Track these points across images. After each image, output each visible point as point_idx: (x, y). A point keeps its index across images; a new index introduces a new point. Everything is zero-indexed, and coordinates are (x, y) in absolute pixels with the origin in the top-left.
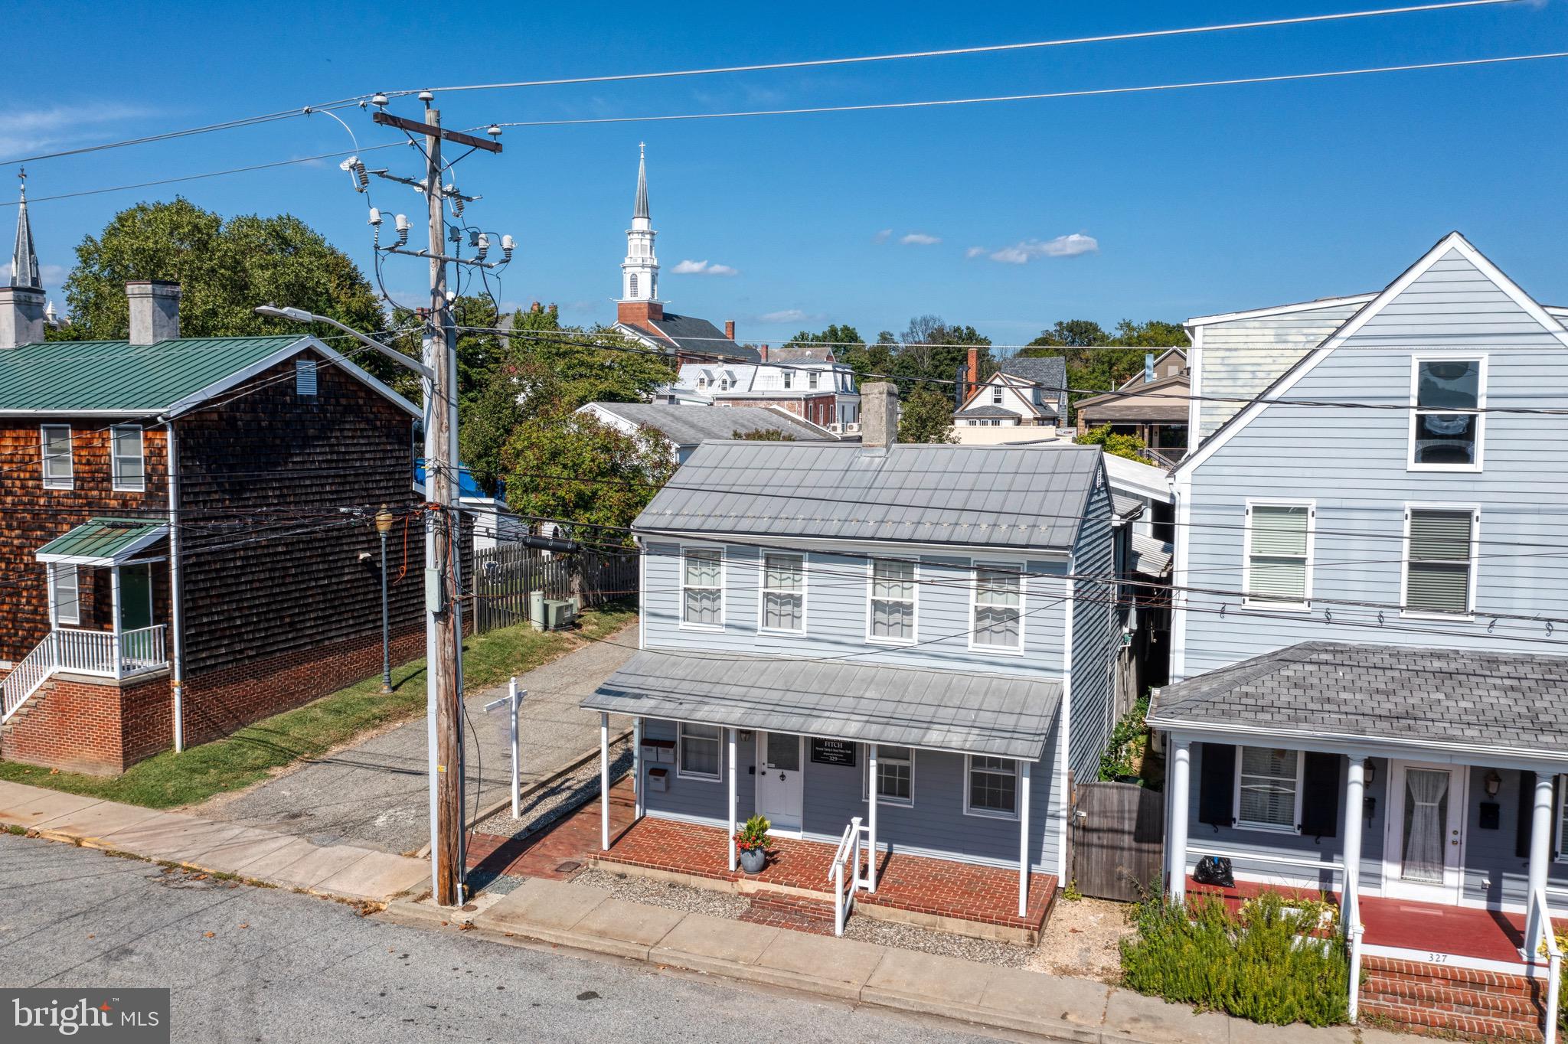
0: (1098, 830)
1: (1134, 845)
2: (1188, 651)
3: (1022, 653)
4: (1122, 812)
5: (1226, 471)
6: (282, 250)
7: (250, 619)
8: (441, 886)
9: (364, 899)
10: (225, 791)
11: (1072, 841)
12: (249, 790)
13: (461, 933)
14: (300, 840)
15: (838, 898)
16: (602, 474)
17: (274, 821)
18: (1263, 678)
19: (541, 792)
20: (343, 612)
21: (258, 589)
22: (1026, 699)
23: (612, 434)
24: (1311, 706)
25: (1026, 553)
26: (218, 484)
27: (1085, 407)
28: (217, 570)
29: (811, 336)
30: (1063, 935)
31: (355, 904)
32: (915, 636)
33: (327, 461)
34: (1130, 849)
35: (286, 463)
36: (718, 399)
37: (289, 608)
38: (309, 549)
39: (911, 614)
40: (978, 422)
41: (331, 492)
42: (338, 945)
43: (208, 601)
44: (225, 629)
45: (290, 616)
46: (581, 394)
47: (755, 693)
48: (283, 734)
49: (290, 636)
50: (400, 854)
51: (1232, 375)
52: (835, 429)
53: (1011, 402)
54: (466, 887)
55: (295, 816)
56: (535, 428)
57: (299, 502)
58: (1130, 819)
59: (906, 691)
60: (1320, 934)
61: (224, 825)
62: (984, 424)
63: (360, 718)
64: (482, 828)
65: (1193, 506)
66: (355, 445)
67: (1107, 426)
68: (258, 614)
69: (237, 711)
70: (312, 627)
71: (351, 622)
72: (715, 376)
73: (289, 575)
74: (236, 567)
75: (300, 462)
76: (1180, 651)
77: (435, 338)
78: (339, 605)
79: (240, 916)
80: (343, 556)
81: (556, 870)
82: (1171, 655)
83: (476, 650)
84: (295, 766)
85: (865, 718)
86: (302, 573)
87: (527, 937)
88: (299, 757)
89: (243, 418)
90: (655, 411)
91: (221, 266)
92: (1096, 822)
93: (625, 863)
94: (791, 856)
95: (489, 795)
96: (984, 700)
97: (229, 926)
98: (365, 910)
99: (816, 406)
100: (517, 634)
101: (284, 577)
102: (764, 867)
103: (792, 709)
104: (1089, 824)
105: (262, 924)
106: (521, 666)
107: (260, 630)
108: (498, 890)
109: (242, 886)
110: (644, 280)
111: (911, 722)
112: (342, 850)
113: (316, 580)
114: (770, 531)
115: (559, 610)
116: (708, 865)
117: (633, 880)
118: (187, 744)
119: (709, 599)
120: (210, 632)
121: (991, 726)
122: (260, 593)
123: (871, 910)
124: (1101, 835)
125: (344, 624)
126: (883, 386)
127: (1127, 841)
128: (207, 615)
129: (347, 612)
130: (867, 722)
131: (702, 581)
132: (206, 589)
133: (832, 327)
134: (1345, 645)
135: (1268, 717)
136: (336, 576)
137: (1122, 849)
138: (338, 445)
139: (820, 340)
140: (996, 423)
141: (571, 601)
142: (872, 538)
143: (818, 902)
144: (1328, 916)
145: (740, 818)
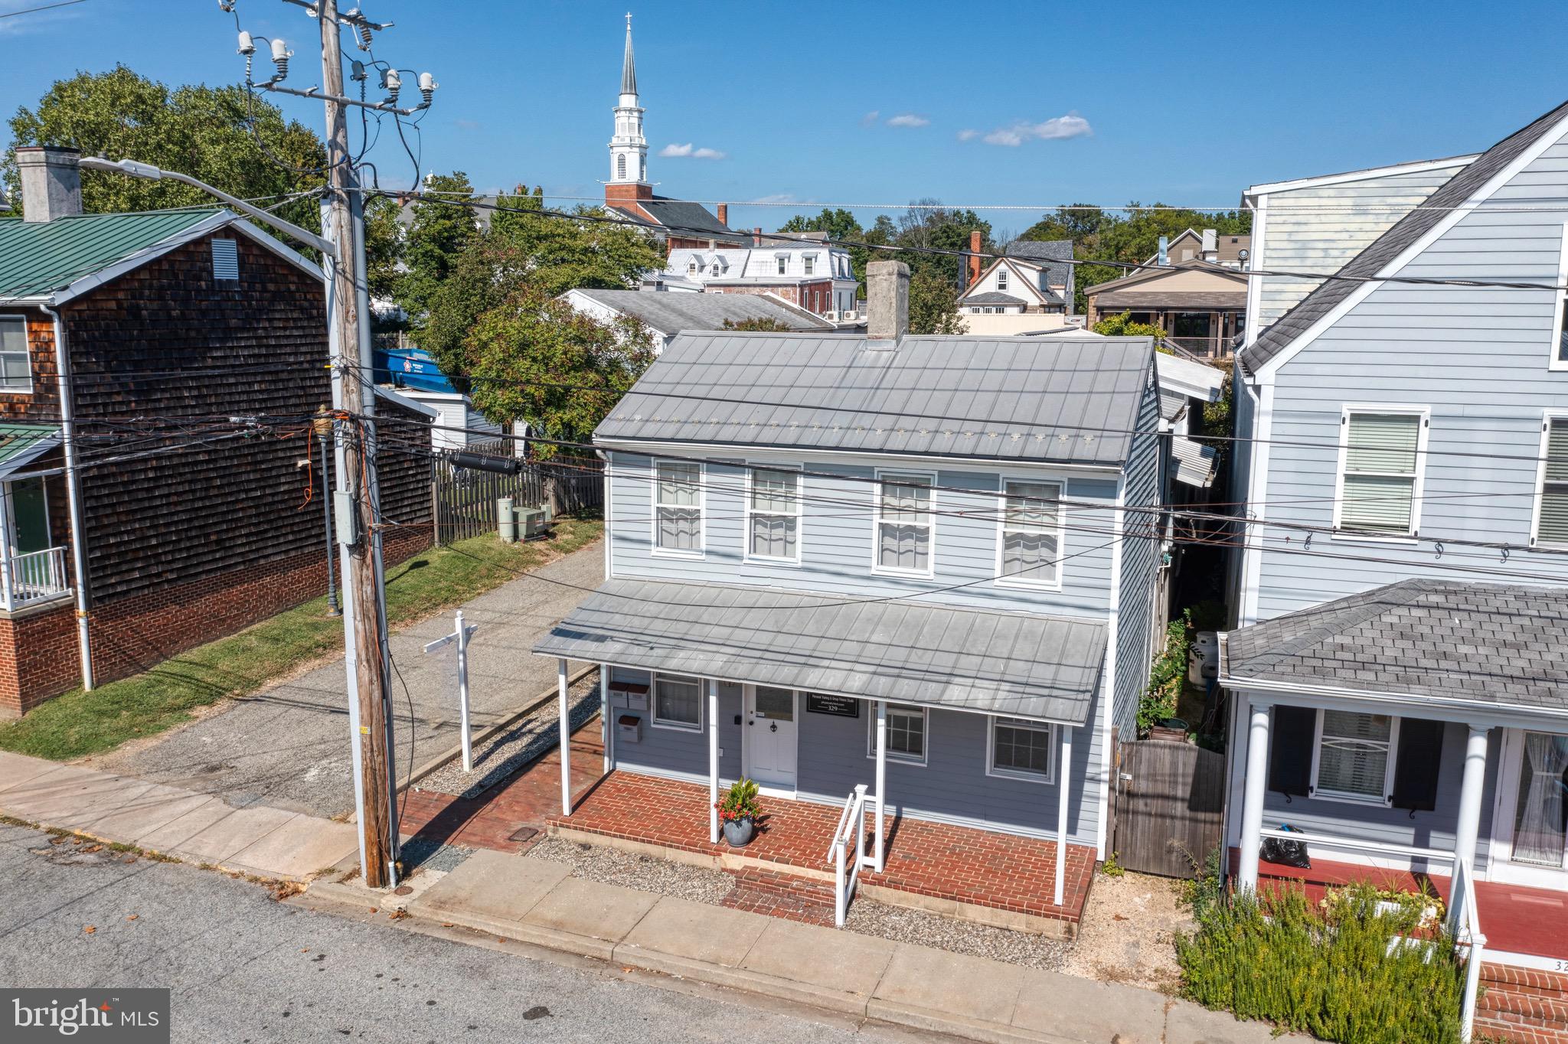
0: (1144, 796)
1: (1188, 813)
2: (1263, 589)
3: (1059, 588)
4: (1175, 775)
5: (1318, 369)
6: (235, 122)
7: (168, 538)
8: (370, 866)
9: (281, 879)
10: (137, 737)
11: (1115, 809)
12: (165, 735)
13: (392, 923)
14: (215, 800)
15: (839, 878)
16: (575, 369)
17: (188, 775)
18: (1361, 626)
19: (498, 737)
20: (281, 527)
21: (176, 504)
22: (1064, 647)
23: (585, 323)
24: (1424, 663)
25: (1069, 469)
26: (121, 385)
27: (1096, 293)
28: (124, 483)
29: (806, 221)
30: (1105, 924)
31: (270, 884)
32: (931, 567)
33: (254, 356)
34: (1183, 818)
35: (204, 358)
36: (710, 286)
37: (215, 524)
38: (237, 457)
39: (926, 540)
40: (981, 309)
41: (260, 391)
42: (241, 943)
43: (114, 519)
44: (137, 550)
45: (217, 532)
46: (562, 280)
47: (741, 636)
48: (210, 667)
49: (218, 555)
50: (329, 818)
51: (1300, 253)
52: (831, 317)
53: (1016, 289)
54: (399, 865)
55: (213, 769)
56: (502, 317)
57: (222, 403)
58: (1184, 784)
59: (920, 633)
60: (1421, 935)
61: (130, 780)
62: (988, 311)
63: (300, 646)
64: (427, 785)
65: (1276, 413)
66: (288, 337)
67: (1126, 314)
68: (177, 532)
69: (158, 641)
70: (243, 545)
71: (291, 537)
72: (706, 261)
73: (214, 487)
74: (149, 480)
75: (221, 357)
76: (1252, 589)
77: (335, 204)
78: (275, 520)
79: (132, 900)
80: (278, 463)
81: (510, 839)
82: (1242, 594)
83: (436, 564)
84: (223, 704)
85: (872, 669)
86: (229, 484)
87: (469, 928)
88: (228, 694)
89: (148, 307)
90: (640, 297)
91: (169, 140)
92: (1143, 786)
93: (589, 831)
94: (783, 823)
95: (439, 742)
96: (1013, 646)
97: (114, 918)
98: (281, 892)
99: (811, 293)
100: (483, 546)
101: (207, 489)
102: (751, 839)
103: (784, 657)
104: (1134, 788)
105: (154, 914)
106: (487, 582)
107: (180, 550)
108: (440, 866)
109: (141, 860)
110: (633, 160)
111: (927, 674)
112: (262, 813)
113: (247, 491)
114: (758, 440)
115: (530, 518)
116: (686, 835)
117: (598, 851)
118: (98, 681)
119: (686, 519)
120: (119, 554)
121: (1024, 680)
122: (179, 508)
123: (877, 893)
124: (1149, 801)
125: (282, 540)
126: (893, 265)
127: (1180, 808)
128: (114, 535)
129: (286, 526)
130: (874, 673)
131: (678, 500)
132: (113, 505)
133: (825, 211)
134: (1458, 584)
135: (1371, 676)
136: (270, 486)
137: (1173, 817)
138: (266, 337)
139: (816, 226)
140: (1000, 310)
141: (544, 508)
142: (881, 450)
143: (814, 882)
144: (1432, 912)
145: (722, 774)
